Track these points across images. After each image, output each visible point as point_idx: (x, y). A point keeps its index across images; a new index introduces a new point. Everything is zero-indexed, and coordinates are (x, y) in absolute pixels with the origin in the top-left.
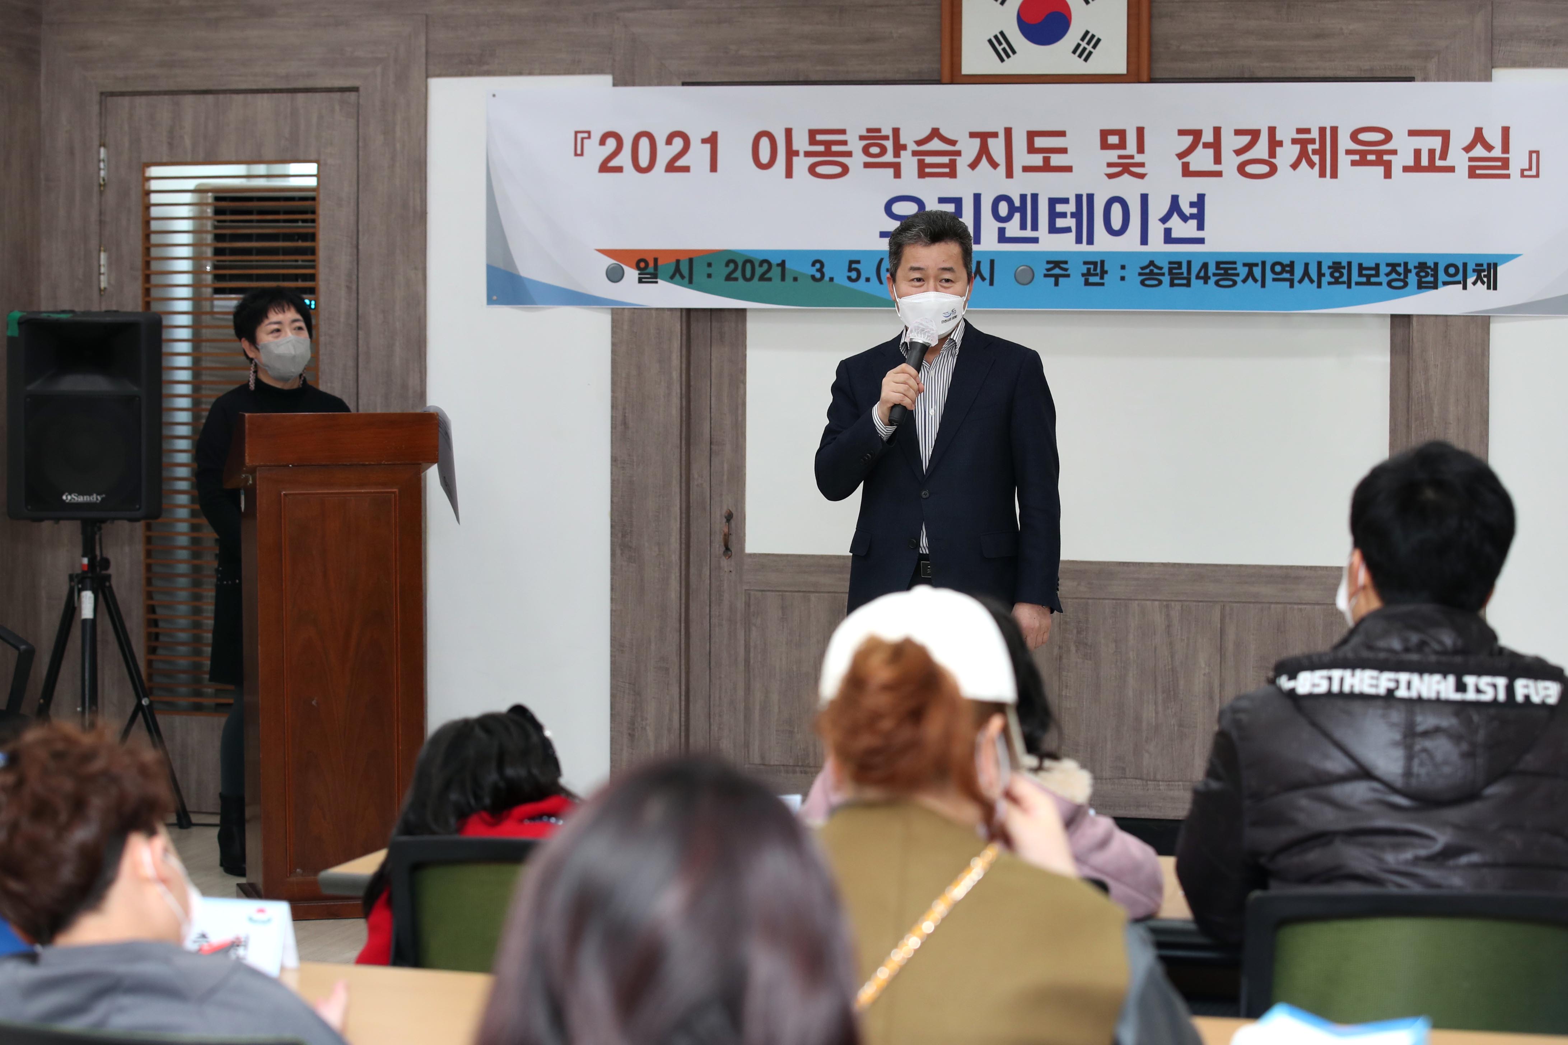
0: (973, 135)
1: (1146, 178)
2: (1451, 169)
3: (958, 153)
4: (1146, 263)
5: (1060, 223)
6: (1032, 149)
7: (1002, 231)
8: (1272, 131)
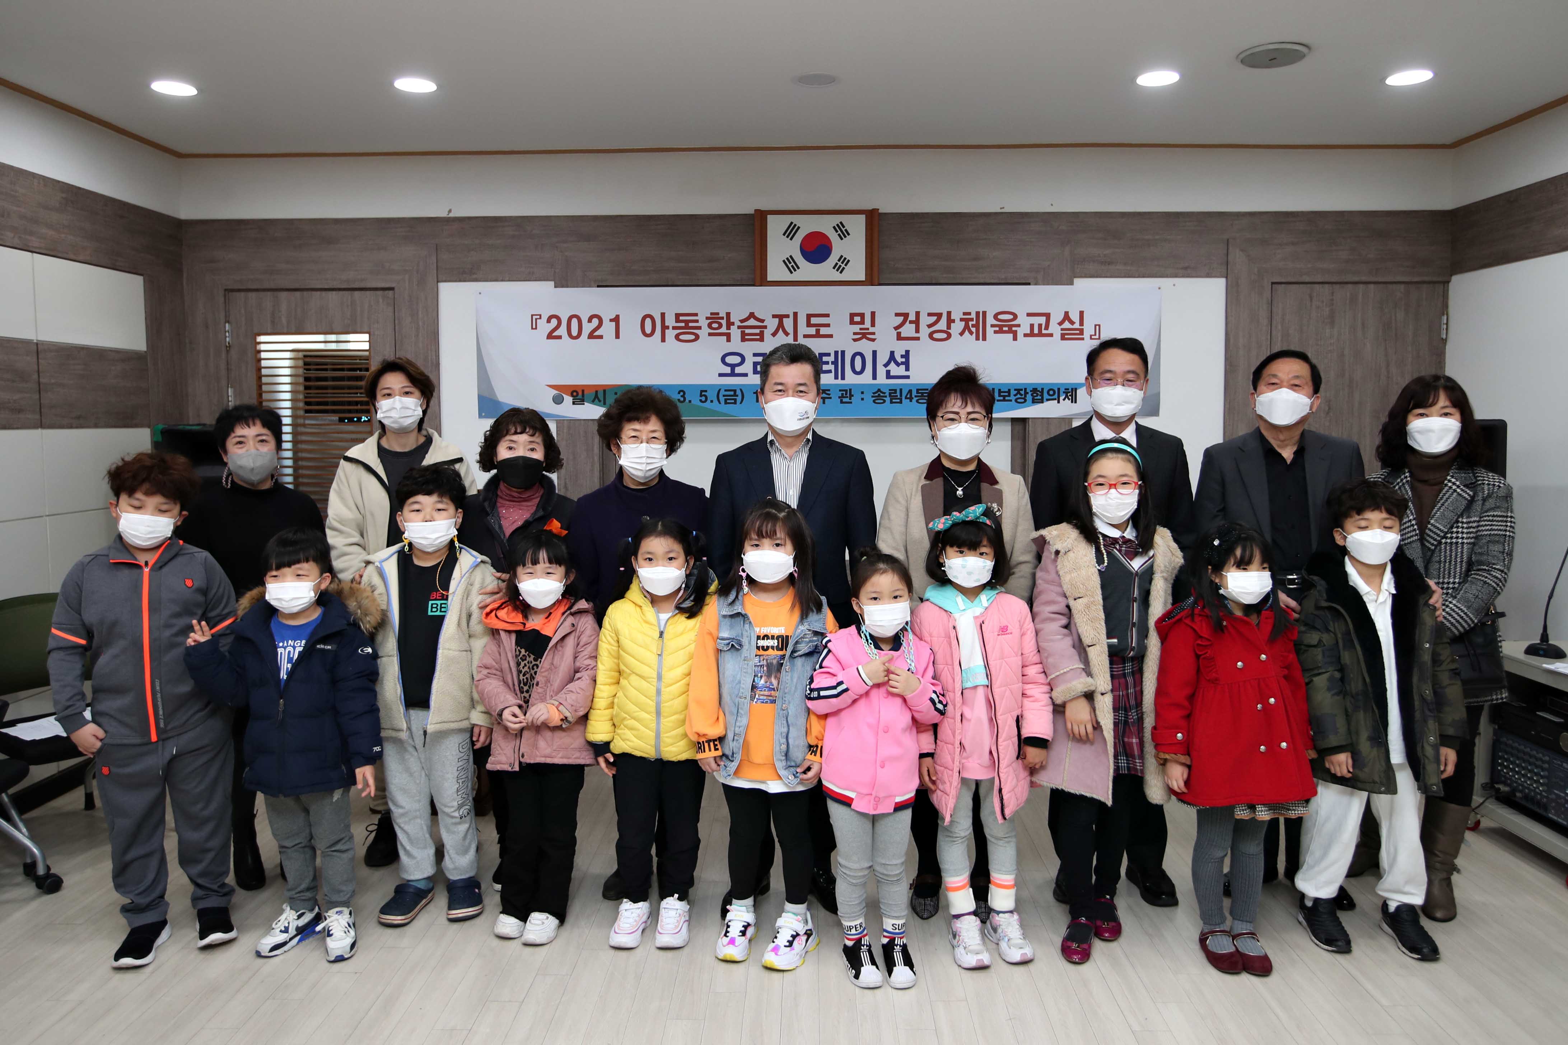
0: (774, 316)
1: (876, 341)
2: (1051, 335)
3: (765, 327)
4: (876, 390)
6: (809, 324)
8: (949, 313)
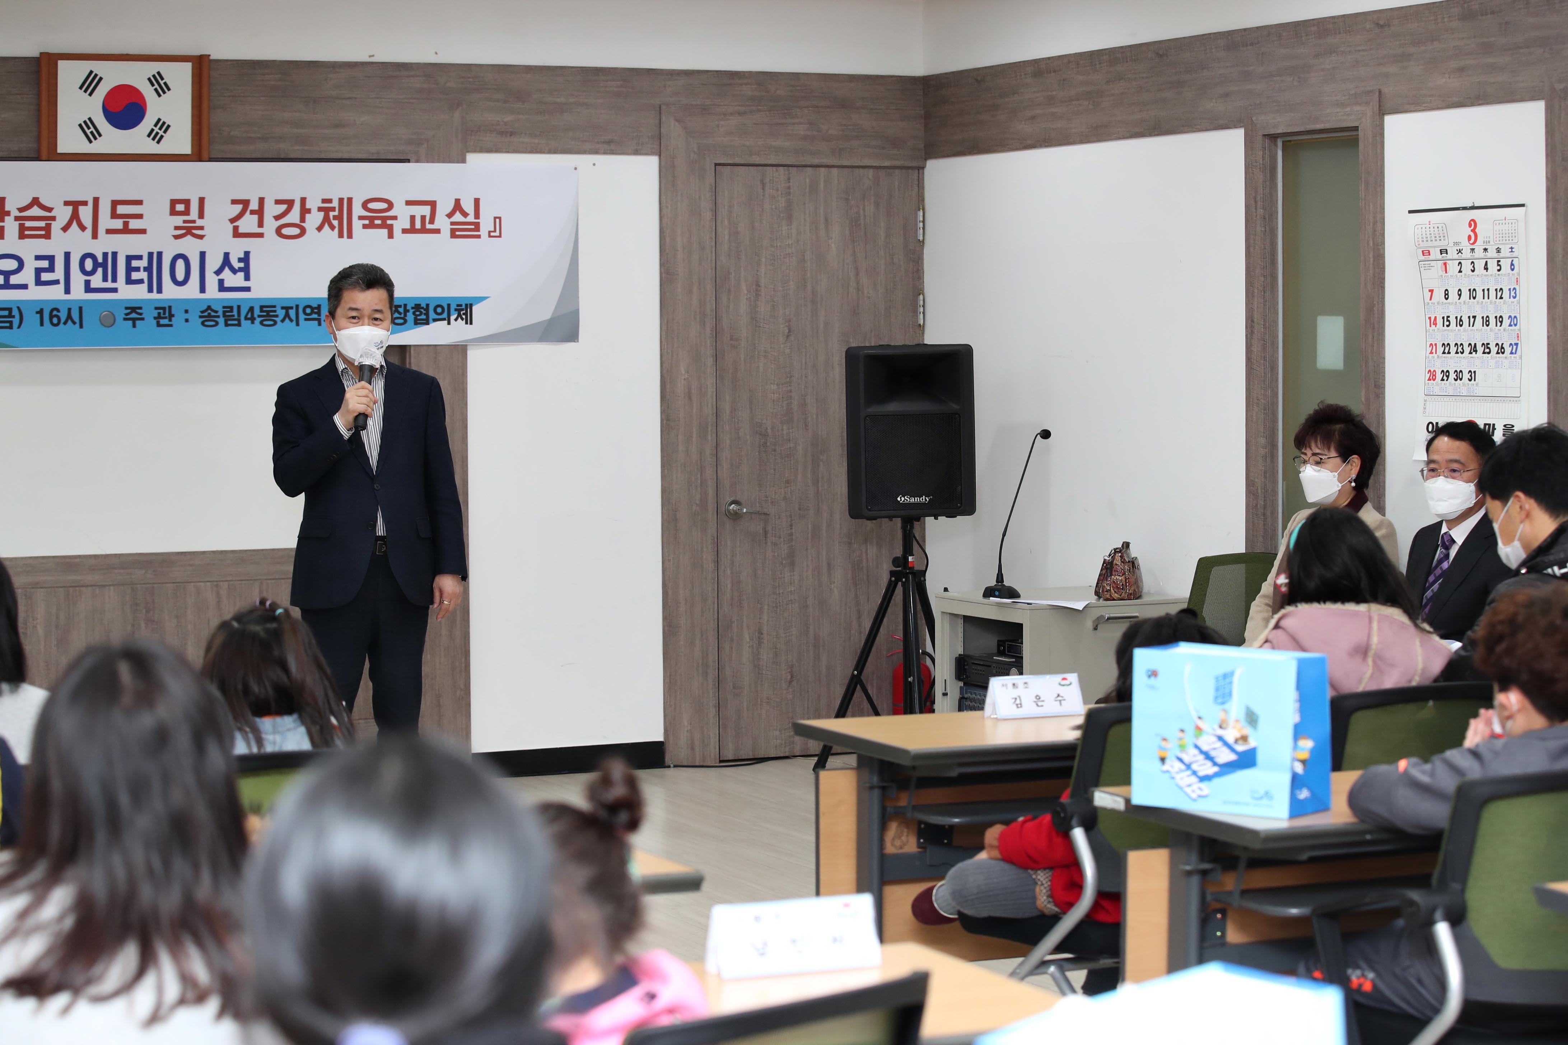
0: (67, 203)
1: (205, 238)
2: (437, 231)
3: (53, 218)
4: (205, 308)
5: (135, 276)
6: (114, 215)
7: (87, 283)
8: (303, 200)
